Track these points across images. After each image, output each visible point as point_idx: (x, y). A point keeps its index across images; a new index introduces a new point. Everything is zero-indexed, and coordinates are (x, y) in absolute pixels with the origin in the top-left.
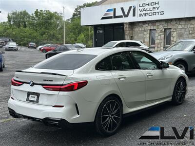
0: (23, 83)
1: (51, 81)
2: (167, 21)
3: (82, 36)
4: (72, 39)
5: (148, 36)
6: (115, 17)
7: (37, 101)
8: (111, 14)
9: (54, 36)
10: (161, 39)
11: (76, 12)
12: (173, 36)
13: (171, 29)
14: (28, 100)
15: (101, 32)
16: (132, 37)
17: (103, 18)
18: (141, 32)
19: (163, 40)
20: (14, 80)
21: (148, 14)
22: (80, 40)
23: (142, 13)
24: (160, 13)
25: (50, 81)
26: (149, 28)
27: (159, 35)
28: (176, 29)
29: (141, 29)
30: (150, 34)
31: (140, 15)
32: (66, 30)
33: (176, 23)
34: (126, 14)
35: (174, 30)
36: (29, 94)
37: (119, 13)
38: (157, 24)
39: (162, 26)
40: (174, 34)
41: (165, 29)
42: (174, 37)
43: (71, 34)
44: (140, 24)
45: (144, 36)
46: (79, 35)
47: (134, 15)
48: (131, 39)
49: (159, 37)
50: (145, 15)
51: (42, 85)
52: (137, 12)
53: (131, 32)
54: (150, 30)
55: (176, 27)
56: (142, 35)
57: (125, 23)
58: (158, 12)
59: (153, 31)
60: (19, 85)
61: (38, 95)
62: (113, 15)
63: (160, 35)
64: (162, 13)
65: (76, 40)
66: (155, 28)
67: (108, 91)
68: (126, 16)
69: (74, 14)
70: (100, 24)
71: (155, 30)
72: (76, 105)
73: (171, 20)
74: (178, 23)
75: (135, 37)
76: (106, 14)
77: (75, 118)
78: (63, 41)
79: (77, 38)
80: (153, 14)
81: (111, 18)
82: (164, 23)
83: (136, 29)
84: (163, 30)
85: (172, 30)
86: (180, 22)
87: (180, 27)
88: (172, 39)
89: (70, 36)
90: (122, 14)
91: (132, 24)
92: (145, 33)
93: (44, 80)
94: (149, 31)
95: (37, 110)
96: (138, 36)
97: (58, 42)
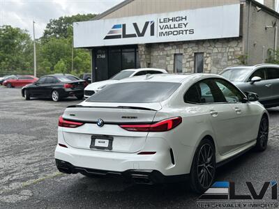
0: (84, 123)
1: (134, 118)
2: (198, 42)
3: (61, 64)
4: (47, 68)
5: (172, 62)
6: (125, 36)
7: (110, 148)
8: (119, 32)
9: (18, 62)
10: (190, 67)
11: (48, 29)
12: (207, 62)
13: (203, 53)
14: (92, 146)
15: (104, 56)
16: (149, 64)
17: (107, 38)
18: (162, 58)
19: (193, 69)
20: (65, 119)
21: (172, 33)
22: (58, 69)
23: (164, 31)
24: (188, 32)
25: (132, 118)
26: (173, 52)
27: (187, 62)
28: (209, 54)
29: (161, 54)
30: (174, 60)
31: (161, 34)
32: (37, 55)
33: (210, 46)
34: (141, 32)
35: (208, 55)
36: (94, 137)
37: (130, 30)
38: (185, 46)
39: (191, 50)
40: (208, 60)
41: (195, 53)
42: (207, 65)
43: (45, 61)
44: (161, 47)
45: (167, 63)
46: (57, 63)
47: (152, 34)
48: (148, 67)
49: (188, 65)
50: (168, 34)
51: (119, 124)
52: (157, 30)
53: (148, 57)
54: (175, 54)
55: (210, 51)
56: (163, 61)
57: (140, 45)
58: (186, 31)
59: (178, 57)
60: (78, 126)
61: (110, 138)
62: (121, 34)
63: (189, 61)
64: (192, 32)
65: (52, 69)
66: (181, 52)
67: (203, 131)
68: (142, 35)
69: (46, 31)
70: (103, 45)
71: (182, 54)
72: (171, 150)
73: (203, 41)
74: (213, 45)
75: (154, 64)
76: (111, 32)
77: (169, 170)
78: (33, 71)
79: (55, 67)
80: (179, 33)
81: (119, 37)
82: (194, 45)
83: (155, 53)
84: (193, 55)
85: (205, 55)
86: (215, 43)
87: (216, 50)
88: (205, 66)
89: (43, 63)
90: (135, 32)
91: (150, 46)
92: (168, 58)
93: (123, 117)
94: (173, 56)
95: (113, 160)
96: (158, 63)
97: (25, 72)
